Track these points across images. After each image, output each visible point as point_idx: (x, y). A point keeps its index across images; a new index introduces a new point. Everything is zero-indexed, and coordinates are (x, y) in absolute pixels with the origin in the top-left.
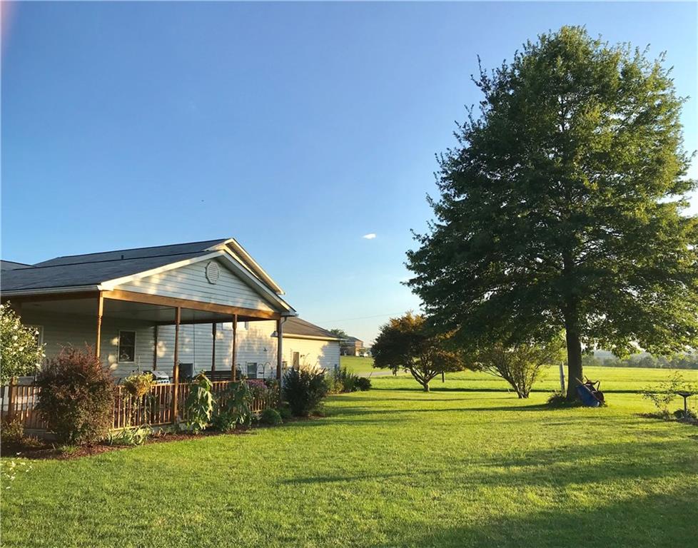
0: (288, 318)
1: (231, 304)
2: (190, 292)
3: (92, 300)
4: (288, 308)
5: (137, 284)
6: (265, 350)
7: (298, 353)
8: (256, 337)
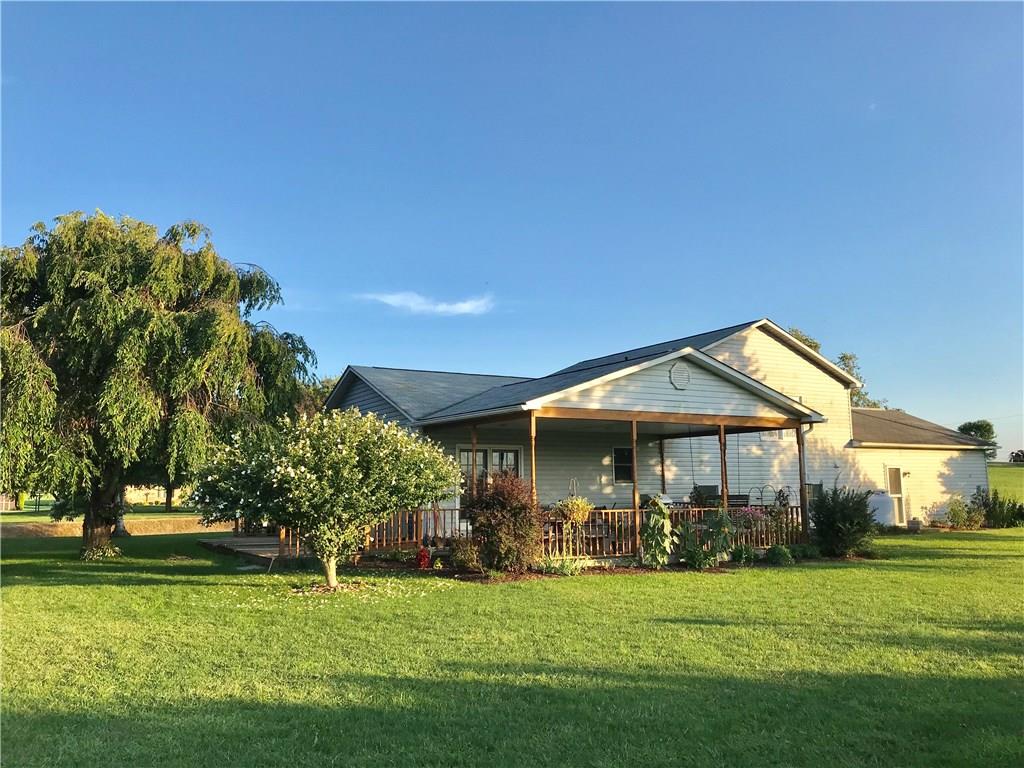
0: (814, 425)
1: (711, 412)
2: (647, 402)
3: (521, 421)
4: (807, 412)
5: (575, 399)
6: (836, 467)
7: (898, 470)
8: (816, 450)
